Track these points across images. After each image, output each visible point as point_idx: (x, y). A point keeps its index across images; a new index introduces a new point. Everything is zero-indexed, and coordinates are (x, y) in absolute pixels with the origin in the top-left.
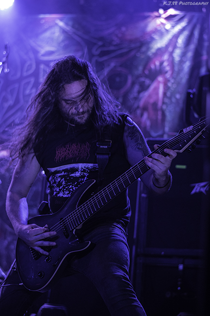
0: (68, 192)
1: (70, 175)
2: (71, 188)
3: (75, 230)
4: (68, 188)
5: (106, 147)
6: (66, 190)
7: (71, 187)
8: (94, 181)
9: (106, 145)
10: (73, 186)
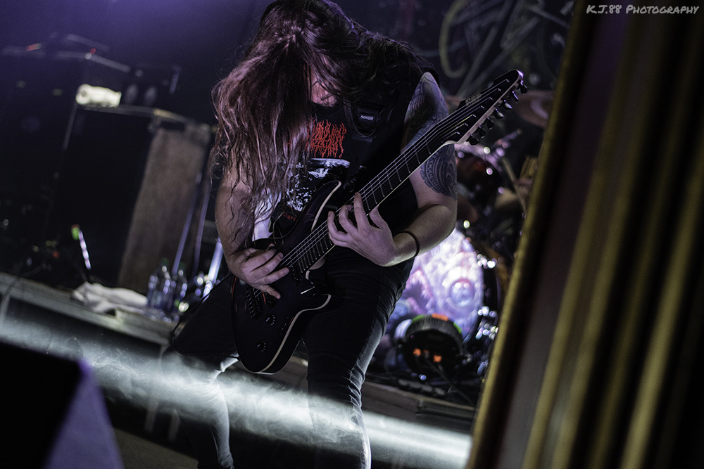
0: (301, 203)
1: (310, 173)
2: (306, 197)
3: (308, 272)
4: (303, 195)
5: (372, 118)
6: (299, 199)
7: (306, 195)
8: (338, 184)
9: (370, 115)
10: (309, 194)
